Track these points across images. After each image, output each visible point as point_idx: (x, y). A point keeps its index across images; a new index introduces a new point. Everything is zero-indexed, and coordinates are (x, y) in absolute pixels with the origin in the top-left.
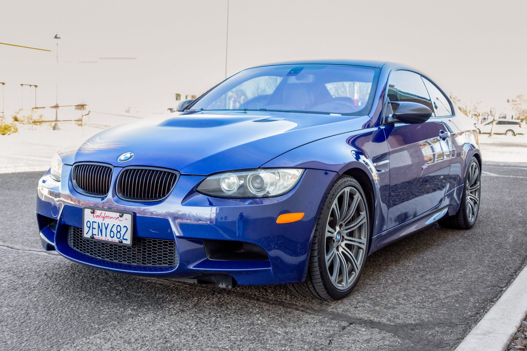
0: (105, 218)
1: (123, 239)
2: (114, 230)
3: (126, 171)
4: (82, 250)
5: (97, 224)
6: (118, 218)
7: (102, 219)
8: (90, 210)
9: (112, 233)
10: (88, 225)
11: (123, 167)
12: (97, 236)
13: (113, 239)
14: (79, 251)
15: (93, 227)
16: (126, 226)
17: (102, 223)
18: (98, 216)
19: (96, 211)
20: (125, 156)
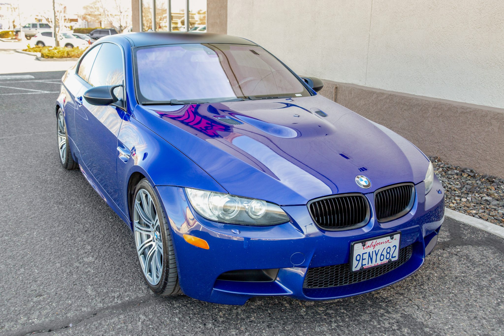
0: (376, 246)
2: (385, 253)
3: (377, 195)
4: (322, 286)
5: (368, 254)
6: (388, 240)
7: (372, 248)
8: (361, 244)
9: (382, 256)
10: (358, 259)
11: (373, 192)
12: (367, 265)
13: (383, 262)
14: (317, 287)
15: (364, 258)
16: (395, 246)
17: (373, 251)
18: (369, 246)
19: (367, 242)
20: (362, 180)
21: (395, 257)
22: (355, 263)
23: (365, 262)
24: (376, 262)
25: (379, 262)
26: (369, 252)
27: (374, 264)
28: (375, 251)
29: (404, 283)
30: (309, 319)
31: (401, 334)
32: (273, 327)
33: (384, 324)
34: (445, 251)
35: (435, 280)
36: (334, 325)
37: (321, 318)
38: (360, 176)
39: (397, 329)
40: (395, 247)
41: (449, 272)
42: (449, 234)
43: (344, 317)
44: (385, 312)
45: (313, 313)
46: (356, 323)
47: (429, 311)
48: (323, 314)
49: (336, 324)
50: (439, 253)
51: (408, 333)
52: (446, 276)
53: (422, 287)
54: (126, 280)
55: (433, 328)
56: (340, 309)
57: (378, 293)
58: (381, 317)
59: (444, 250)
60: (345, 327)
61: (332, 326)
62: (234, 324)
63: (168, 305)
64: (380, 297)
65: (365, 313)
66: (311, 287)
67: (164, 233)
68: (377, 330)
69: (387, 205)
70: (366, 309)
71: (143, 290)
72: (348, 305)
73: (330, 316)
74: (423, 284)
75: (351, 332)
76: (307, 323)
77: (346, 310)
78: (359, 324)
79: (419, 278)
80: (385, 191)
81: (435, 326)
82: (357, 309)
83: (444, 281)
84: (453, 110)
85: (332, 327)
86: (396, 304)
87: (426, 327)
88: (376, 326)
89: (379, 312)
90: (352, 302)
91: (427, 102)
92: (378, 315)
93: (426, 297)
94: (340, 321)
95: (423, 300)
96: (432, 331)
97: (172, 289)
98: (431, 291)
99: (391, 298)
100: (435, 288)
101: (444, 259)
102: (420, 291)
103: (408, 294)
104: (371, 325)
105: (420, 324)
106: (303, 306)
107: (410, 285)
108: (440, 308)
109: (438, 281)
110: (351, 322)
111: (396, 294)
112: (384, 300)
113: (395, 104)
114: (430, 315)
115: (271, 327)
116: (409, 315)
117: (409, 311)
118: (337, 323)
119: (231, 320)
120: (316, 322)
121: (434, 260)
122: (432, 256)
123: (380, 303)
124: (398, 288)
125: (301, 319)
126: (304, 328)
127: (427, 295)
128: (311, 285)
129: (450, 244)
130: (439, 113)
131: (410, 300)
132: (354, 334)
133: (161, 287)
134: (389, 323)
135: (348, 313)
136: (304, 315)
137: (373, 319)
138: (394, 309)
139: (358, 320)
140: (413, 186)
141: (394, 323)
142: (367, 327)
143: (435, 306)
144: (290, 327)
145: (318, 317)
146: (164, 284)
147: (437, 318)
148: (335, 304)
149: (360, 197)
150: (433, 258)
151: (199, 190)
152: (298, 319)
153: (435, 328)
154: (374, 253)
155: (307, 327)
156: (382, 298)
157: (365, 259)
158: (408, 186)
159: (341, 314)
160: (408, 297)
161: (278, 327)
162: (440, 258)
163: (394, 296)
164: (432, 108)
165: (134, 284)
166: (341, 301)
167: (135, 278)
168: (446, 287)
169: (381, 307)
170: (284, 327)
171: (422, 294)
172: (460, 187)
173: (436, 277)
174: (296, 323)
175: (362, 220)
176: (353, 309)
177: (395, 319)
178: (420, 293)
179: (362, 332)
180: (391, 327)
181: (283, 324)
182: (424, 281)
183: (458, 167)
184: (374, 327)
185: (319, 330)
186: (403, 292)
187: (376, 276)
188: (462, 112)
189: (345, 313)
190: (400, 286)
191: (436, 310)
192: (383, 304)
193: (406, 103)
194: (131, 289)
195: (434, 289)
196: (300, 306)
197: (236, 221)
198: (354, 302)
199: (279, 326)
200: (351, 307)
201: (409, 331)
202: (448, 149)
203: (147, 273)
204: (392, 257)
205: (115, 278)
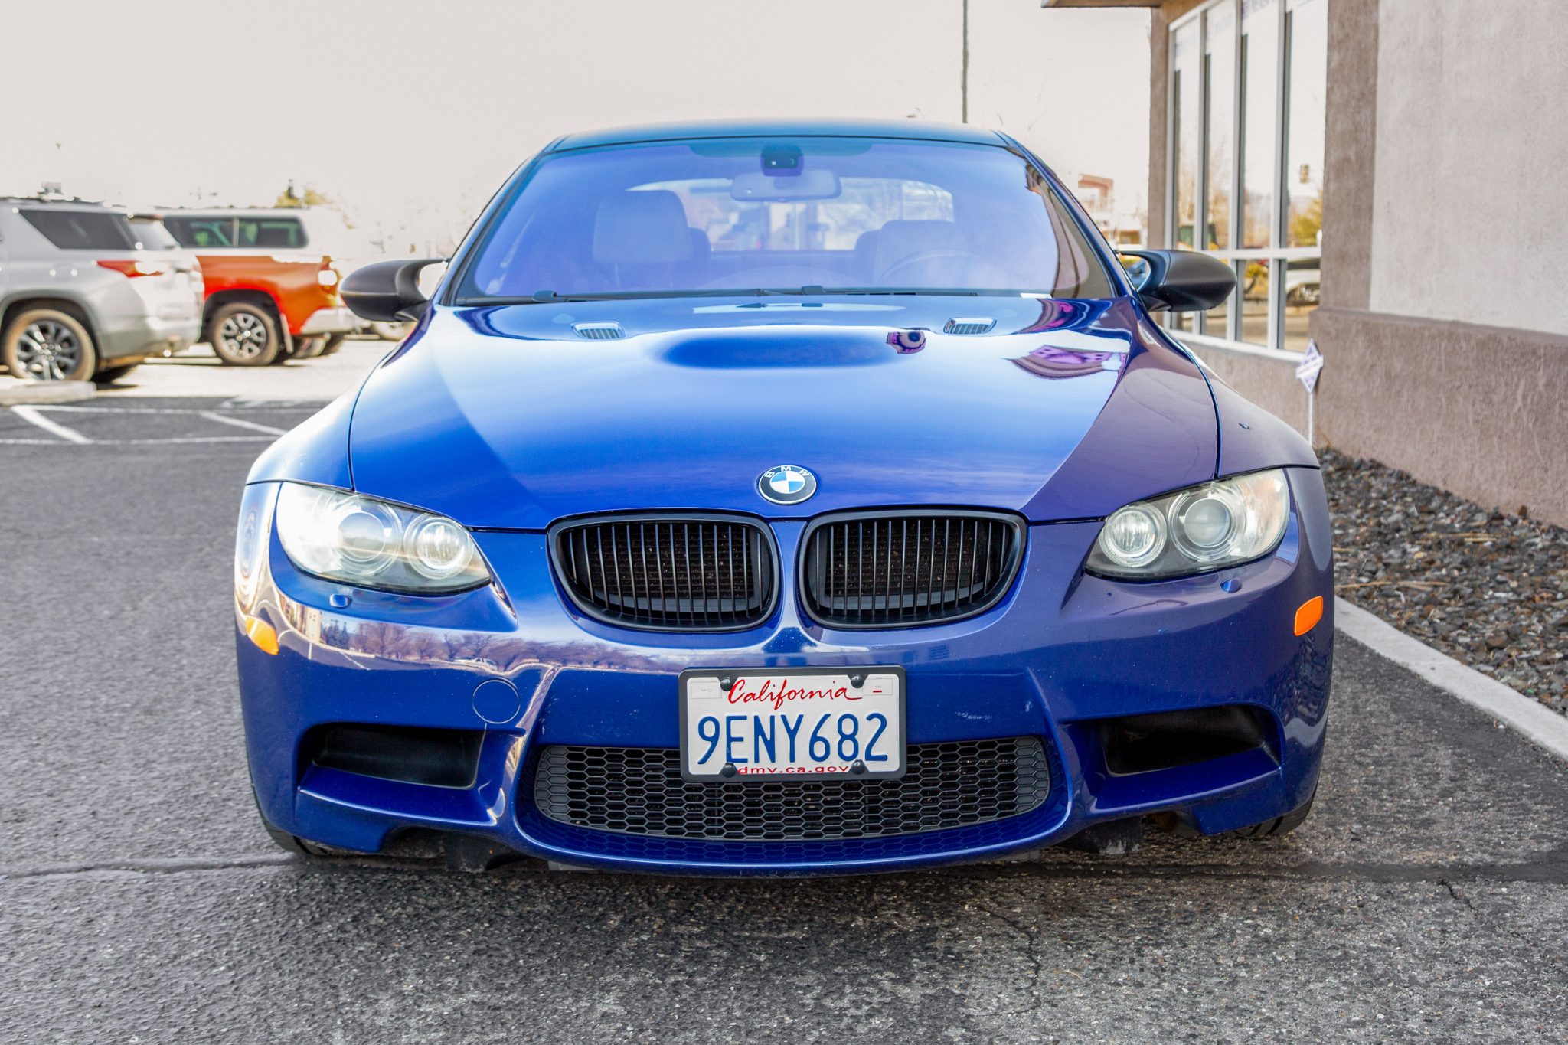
0: (786, 699)
1: (869, 757)
2: (830, 732)
4: (621, 825)
5: (751, 722)
6: (843, 689)
7: (770, 702)
8: (716, 679)
9: (820, 744)
10: (709, 732)
11: (808, 520)
12: (752, 765)
13: (825, 764)
14: (604, 827)
15: (733, 735)
16: (879, 715)
17: (772, 718)
18: (751, 693)
19: (740, 678)
20: (786, 479)
21: (884, 758)
22: (696, 747)
23: (739, 751)
24: (792, 759)
25: (811, 766)
26: (756, 718)
27: (782, 765)
28: (784, 717)
31: (848, 1025)
32: (488, 955)
36: (672, 978)
38: (786, 468)
39: (853, 1016)
60: (700, 986)
61: (660, 979)
66: (583, 822)
78: (757, 987)
88: (801, 999)
116: (960, 995)
128: (584, 815)
140: (1017, 527)
149: (751, 529)
154: (779, 723)
157: (740, 738)
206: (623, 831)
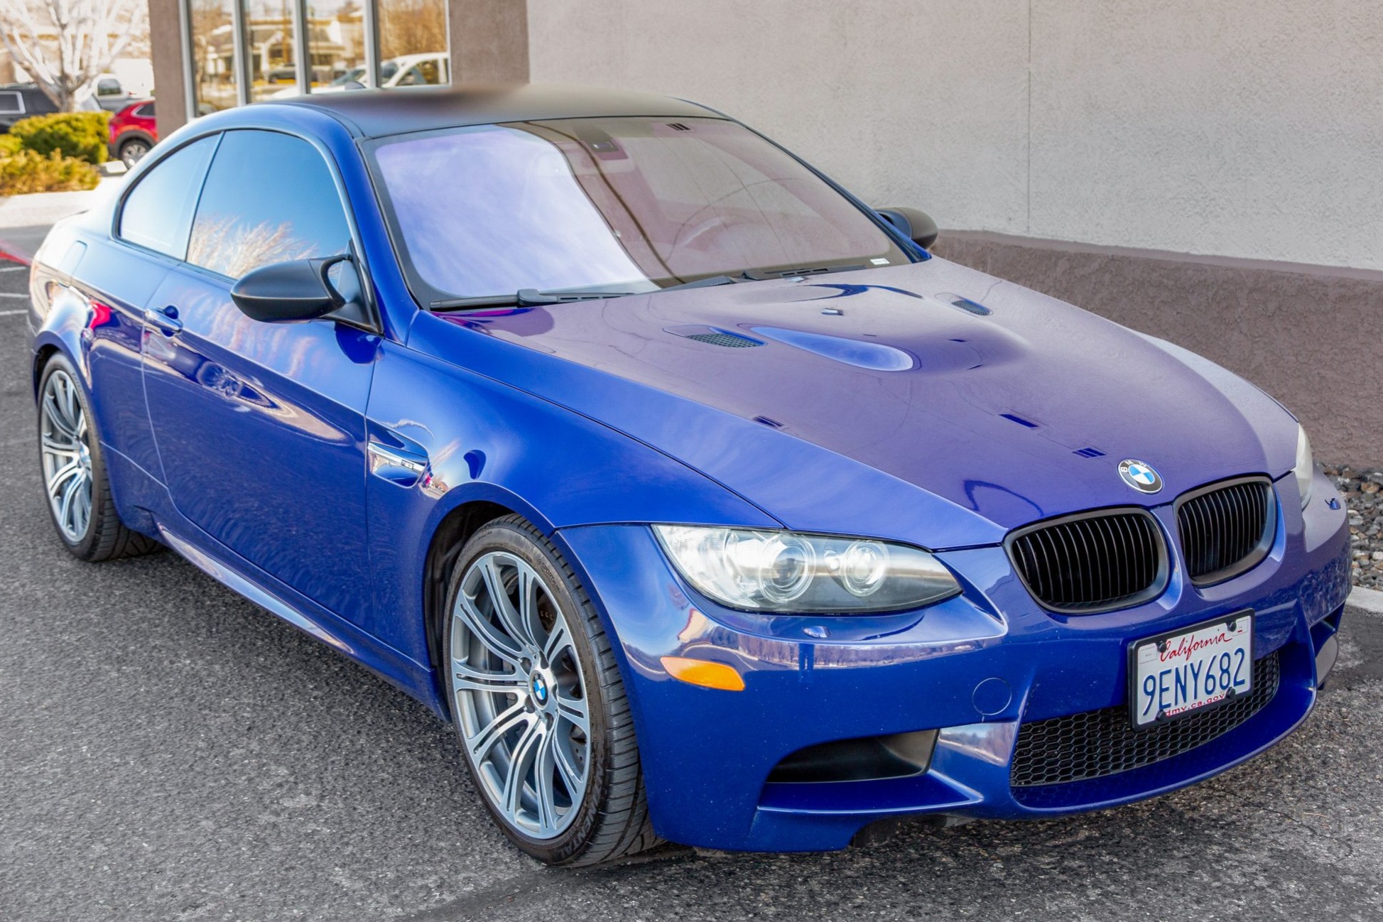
0: (1192, 650)
2: (1216, 672)
3: (1180, 511)
5: (1173, 675)
6: (1223, 635)
7: (1184, 656)
8: (1154, 644)
9: (1211, 681)
10: (1150, 689)
11: (1170, 503)
12: (1173, 707)
13: (1212, 696)
14: (1042, 783)
15: (1163, 688)
16: (1240, 650)
17: (1186, 666)
18: (1174, 652)
19: (1168, 640)
20: (1138, 472)
21: (1242, 682)
22: (1142, 700)
23: (1168, 698)
24: (1196, 697)
25: (1204, 699)
26: (1177, 669)
27: (1190, 704)
28: (1192, 665)
29: (1259, 778)
30: (1021, 886)
31: (1281, 895)
32: (927, 914)
33: (1230, 877)
34: (1354, 693)
35: (1345, 765)
36: (1093, 894)
37: (1052, 880)
38: (1129, 462)
39: (1268, 886)
40: (1240, 654)
41: (1376, 741)
42: (1355, 649)
43: (1116, 871)
44: (1226, 851)
45: (1025, 871)
46: (1152, 881)
47: (1344, 837)
48: (1056, 871)
49: (1098, 891)
50: (1340, 699)
51: (1300, 892)
52: (1372, 751)
53: (1311, 782)
54: (442, 844)
55: (1364, 875)
56: (1100, 855)
57: (1194, 809)
58: (1217, 861)
59: (1349, 689)
60: (1126, 894)
61: (1088, 897)
62: (811, 917)
63: (599, 893)
64: (1201, 816)
65: (1172, 857)
66: (1026, 783)
67: (594, 667)
68: (1214, 893)
69: (1209, 539)
70: (1170, 848)
71: (506, 863)
72: (1118, 843)
73: (1077, 874)
74: (1313, 776)
75: (1146, 904)
76: (1017, 895)
77: (1117, 855)
78: (1162, 883)
79: (1298, 762)
80: (1199, 499)
81: (1368, 869)
82: (1147, 850)
83: (1368, 763)
84: (1313, 293)
85: (1092, 898)
86: (1249, 828)
87: (1345, 874)
88: (1209, 884)
89: (1208, 851)
90: (1129, 836)
91: (1230, 274)
92: (1207, 860)
93: (1327, 806)
94: (1108, 882)
95: (1322, 813)
96: (1362, 881)
97: (617, 837)
98: (1337, 789)
99: (1234, 817)
100: (1346, 783)
101: (1355, 712)
102: (1308, 793)
103: (1276, 803)
104: (1195, 882)
105: (1326, 869)
106: (993, 857)
107: (1276, 783)
108: (1371, 829)
109: (1352, 766)
110: (1139, 883)
111: (1243, 806)
112: (1214, 823)
113: (1130, 288)
114: (1349, 846)
115: (920, 915)
116: (1291, 851)
117: (1288, 842)
118: (1101, 888)
119: (800, 910)
120: (1041, 891)
121: (1327, 717)
122: (1320, 708)
123: (1206, 832)
124: (1247, 793)
125: (998, 887)
126: (1012, 907)
127: (1329, 800)
128: (1027, 776)
129: (1365, 674)
130: (1272, 306)
131: (1287, 816)
132: (1154, 908)
133: (582, 835)
134: (1244, 875)
135: (1124, 863)
136: (1002, 878)
137: (1197, 869)
138: (1248, 841)
139: (1157, 876)
140: (1268, 485)
141: (1255, 874)
142: (1185, 889)
143: (1356, 825)
144: (972, 910)
145: (1044, 880)
146: (593, 824)
147: (1370, 852)
148: (1081, 844)
149: (1138, 517)
150: (1325, 713)
151: (696, 526)
152: (989, 888)
153: (1370, 875)
154: (1189, 671)
155: (1021, 905)
156: (1208, 818)
157: (1167, 689)
158: (1257, 484)
159: (1106, 867)
160: (1279, 809)
161: (940, 912)
162: (1344, 710)
163: (1238, 811)
164: (1246, 291)
165: (473, 850)
166: (1095, 837)
167: (467, 836)
168: (1378, 776)
169: (1210, 841)
170: (957, 911)
171: (1314, 800)
172: (1362, 522)
173: (1345, 757)
174: (985, 897)
175: (1150, 581)
176: (1135, 851)
177: (1256, 863)
178: (1311, 799)
179: (1175, 901)
180: (1251, 883)
181: (952, 904)
182: (1312, 770)
183: (1345, 467)
184: (1205, 887)
185: (1055, 908)
186: (1263, 801)
187: (1192, 745)
188: (1341, 298)
189: (1115, 863)
190: (1249, 785)
191: (1362, 834)
192: (1214, 832)
193: (1165, 281)
194: (468, 862)
195: (1346, 787)
196: (986, 859)
197: (812, 604)
198: (1132, 835)
199: (941, 909)
200: (1127, 847)
201: (1302, 887)
202: (1310, 415)
203: (516, 810)
204: (1236, 684)
205: (407, 841)
206: (1057, 782)
